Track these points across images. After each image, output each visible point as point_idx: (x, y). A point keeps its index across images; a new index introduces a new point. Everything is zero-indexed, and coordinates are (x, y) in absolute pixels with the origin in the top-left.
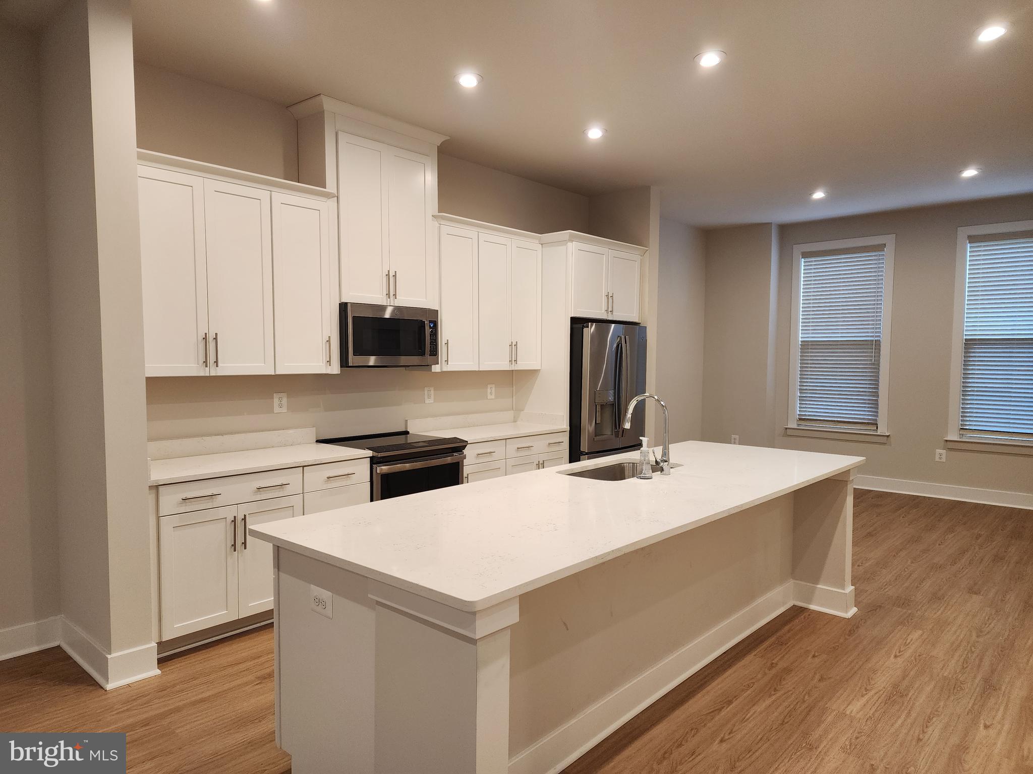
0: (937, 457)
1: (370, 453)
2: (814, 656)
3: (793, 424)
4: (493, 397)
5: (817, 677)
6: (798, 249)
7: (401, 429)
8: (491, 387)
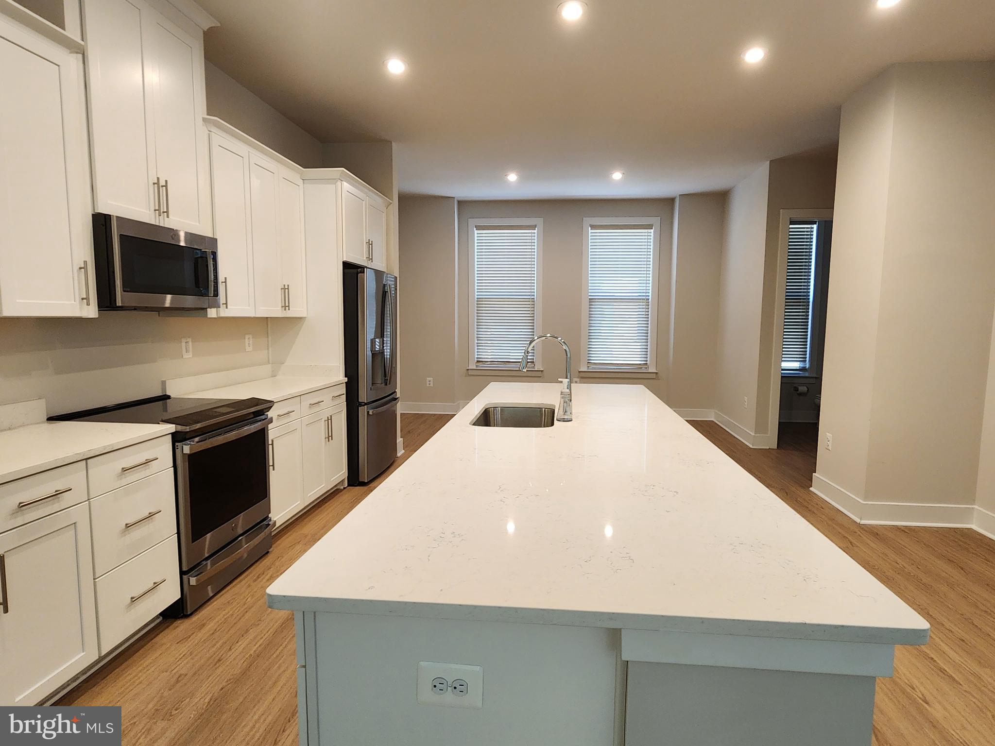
1: (171, 428)
3: (472, 366)
4: (251, 349)
6: (473, 222)
7: (158, 393)
8: (249, 338)
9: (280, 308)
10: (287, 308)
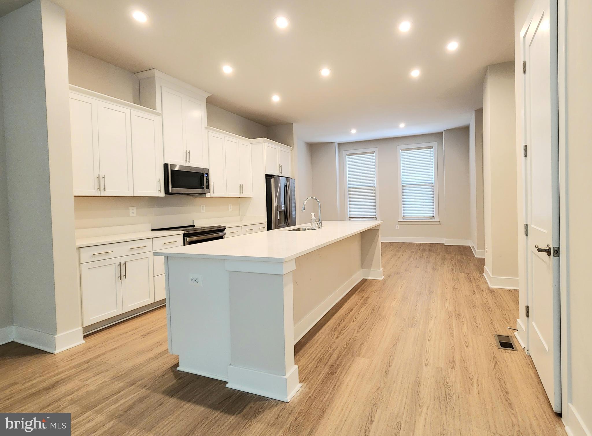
0: (396, 227)
1: (183, 232)
2: (375, 292)
4: (231, 210)
5: (378, 298)
6: (345, 153)
7: (192, 224)
8: (230, 206)
9: (239, 193)
10: (242, 193)
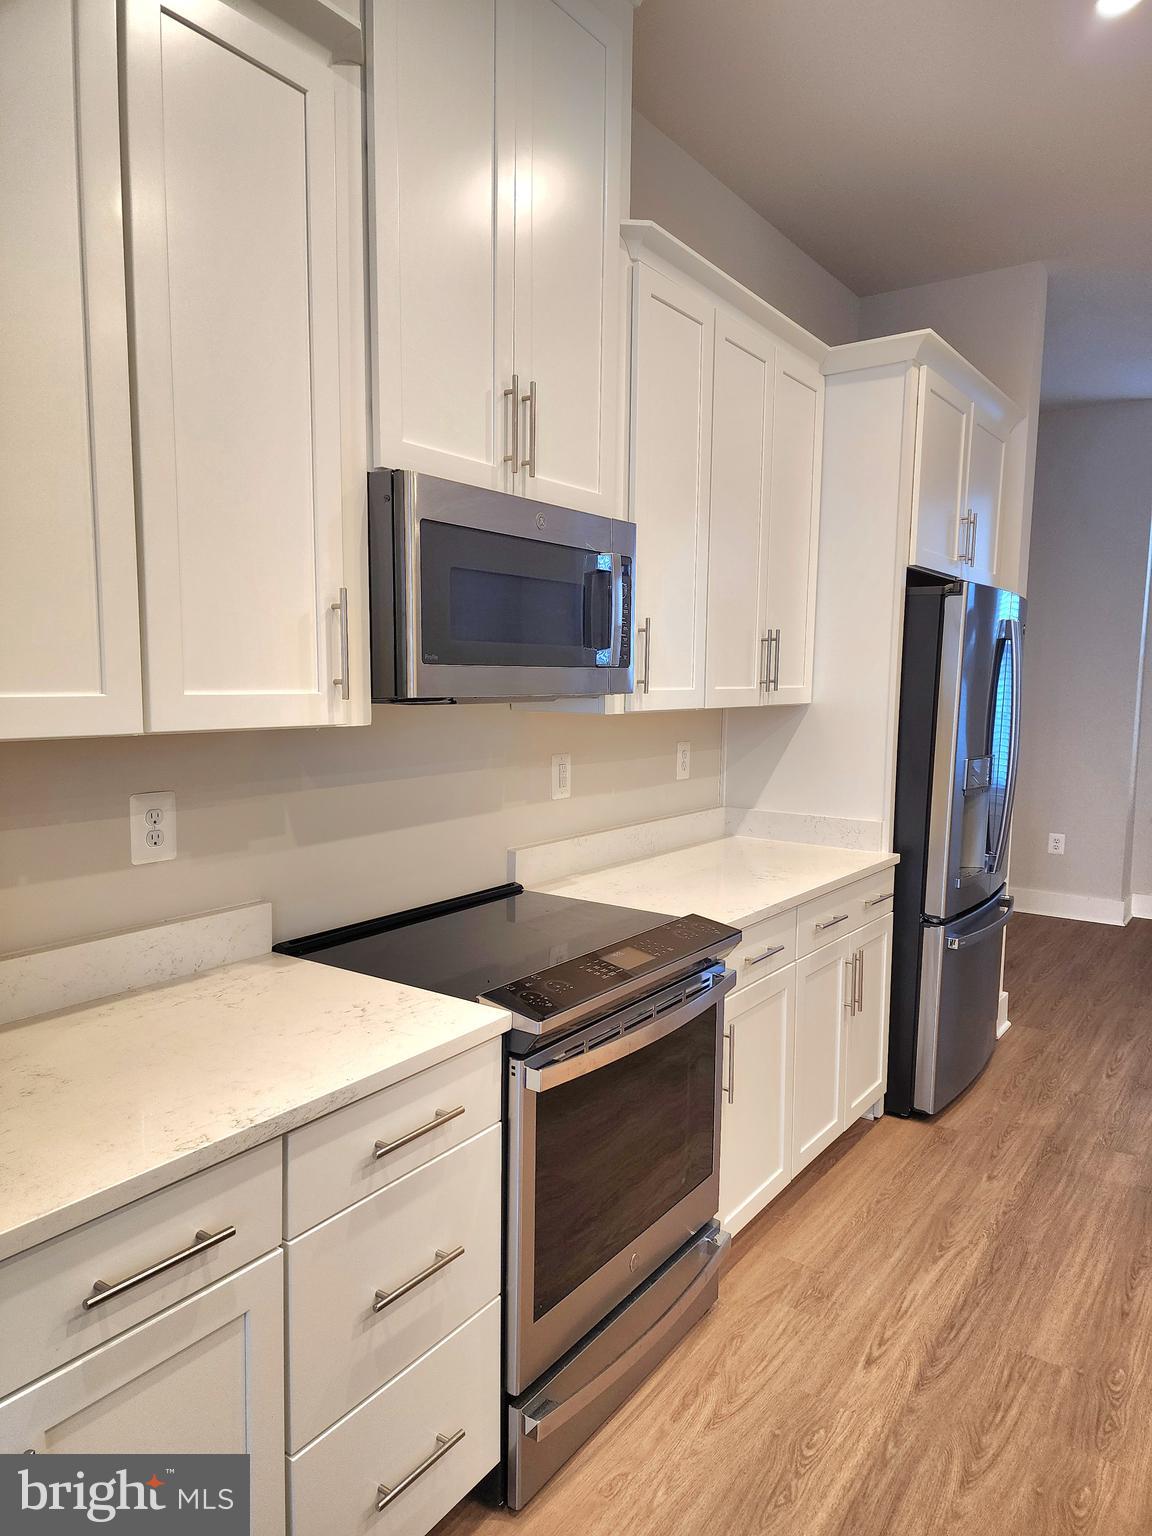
1: (503, 1020)
4: (686, 774)
8: (684, 751)
9: (755, 686)
10: (772, 685)
